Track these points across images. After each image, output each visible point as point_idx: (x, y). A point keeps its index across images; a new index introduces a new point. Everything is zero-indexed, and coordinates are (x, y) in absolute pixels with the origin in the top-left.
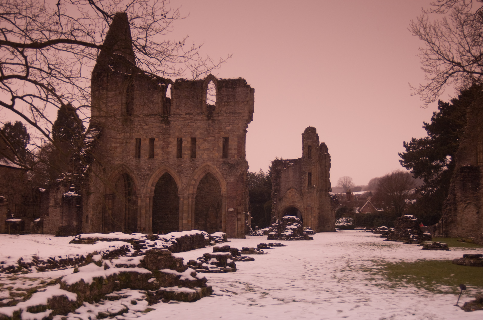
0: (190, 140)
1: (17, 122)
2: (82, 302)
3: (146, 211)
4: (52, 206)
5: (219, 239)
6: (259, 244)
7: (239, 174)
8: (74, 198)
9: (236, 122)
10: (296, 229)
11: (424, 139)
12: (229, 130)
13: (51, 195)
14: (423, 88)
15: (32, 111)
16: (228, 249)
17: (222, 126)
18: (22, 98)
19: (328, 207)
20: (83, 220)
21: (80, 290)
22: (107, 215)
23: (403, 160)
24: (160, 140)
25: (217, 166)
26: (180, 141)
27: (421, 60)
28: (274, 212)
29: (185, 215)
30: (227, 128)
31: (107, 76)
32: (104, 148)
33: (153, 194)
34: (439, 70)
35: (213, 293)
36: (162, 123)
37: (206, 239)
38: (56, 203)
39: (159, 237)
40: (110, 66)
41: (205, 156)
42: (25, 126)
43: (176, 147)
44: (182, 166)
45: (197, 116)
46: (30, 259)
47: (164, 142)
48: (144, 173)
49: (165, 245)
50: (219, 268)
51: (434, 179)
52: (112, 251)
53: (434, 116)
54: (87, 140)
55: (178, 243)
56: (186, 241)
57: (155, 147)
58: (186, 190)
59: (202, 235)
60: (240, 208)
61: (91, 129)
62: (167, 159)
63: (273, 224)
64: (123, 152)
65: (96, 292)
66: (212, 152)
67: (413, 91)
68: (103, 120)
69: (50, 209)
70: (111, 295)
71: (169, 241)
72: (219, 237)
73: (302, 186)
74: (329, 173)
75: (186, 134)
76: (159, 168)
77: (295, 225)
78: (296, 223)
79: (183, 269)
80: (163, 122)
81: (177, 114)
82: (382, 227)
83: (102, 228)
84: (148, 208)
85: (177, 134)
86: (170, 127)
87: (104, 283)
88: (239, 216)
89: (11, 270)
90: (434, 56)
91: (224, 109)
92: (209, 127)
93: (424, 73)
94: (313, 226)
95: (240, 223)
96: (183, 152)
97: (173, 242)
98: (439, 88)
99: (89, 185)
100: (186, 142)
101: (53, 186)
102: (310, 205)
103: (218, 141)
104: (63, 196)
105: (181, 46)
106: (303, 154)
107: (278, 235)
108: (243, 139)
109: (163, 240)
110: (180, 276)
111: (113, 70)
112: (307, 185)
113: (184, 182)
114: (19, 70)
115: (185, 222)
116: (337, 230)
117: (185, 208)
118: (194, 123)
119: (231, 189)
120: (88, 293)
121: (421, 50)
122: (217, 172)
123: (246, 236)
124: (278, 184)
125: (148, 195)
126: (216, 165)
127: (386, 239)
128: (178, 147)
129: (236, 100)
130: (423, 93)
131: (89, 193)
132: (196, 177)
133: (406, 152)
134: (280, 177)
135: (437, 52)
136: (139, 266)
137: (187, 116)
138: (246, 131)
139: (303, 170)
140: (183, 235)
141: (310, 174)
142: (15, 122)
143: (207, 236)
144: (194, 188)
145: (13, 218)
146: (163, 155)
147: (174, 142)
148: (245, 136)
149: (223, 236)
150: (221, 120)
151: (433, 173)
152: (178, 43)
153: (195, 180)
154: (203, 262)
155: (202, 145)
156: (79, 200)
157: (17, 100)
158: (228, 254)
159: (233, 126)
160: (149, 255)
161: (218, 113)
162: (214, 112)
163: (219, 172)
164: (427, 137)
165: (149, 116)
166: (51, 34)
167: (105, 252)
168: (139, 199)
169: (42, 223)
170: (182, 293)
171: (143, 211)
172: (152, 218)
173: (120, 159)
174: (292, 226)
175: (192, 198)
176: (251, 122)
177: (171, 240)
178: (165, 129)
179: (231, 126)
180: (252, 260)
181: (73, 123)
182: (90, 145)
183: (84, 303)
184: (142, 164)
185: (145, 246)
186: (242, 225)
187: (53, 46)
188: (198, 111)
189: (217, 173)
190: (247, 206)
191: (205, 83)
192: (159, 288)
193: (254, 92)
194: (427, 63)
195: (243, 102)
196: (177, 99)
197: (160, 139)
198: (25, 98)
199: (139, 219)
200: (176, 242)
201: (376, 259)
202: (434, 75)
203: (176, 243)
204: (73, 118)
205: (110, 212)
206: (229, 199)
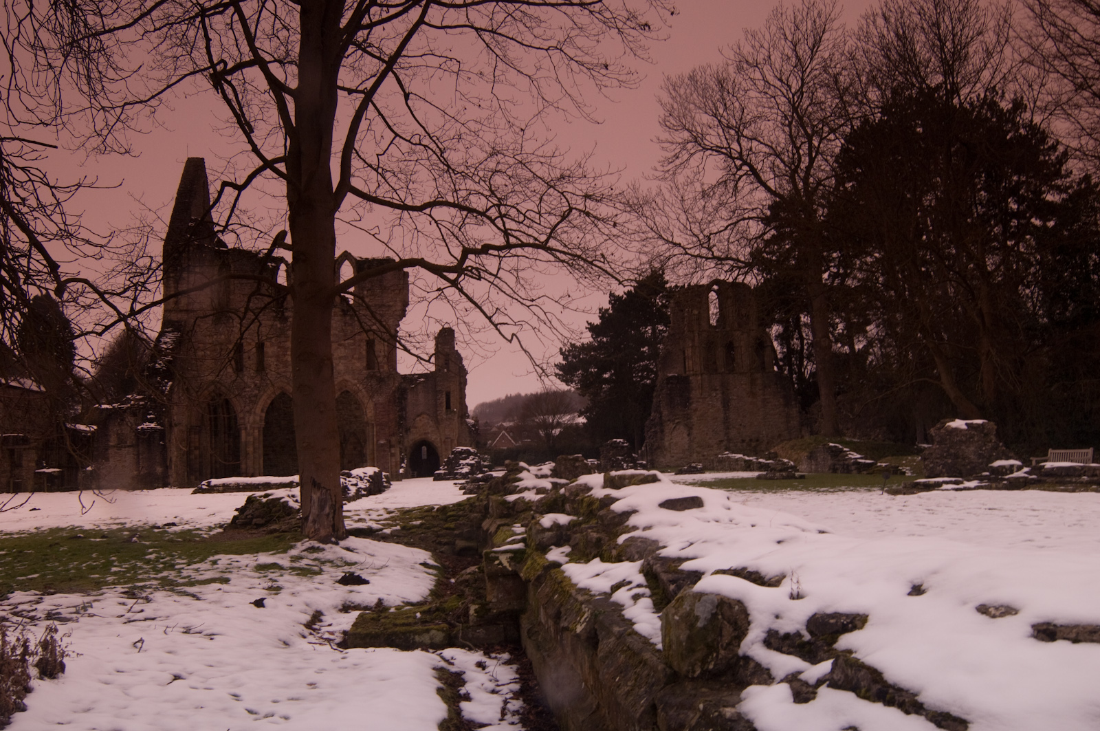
7: (392, 391)
8: (155, 432)
9: (385, 318)
11: (588, 343)
12: (375, 330)
17: (365, 324)
20: (167, 465)
24: (271, 345)
25: (359, 381)
30: (372, 327)
32: (187, 358)
33: (263, 423)
36: (275, 320)
38: (122, 441)
41: (341, 367)
47: (279, 347)
48: (250, 393)
54: (164, 346)
57: (265, 355)
62: (284, 372)
66: (351, 360)
68: (183, 316)
69: (110, 451)
73: (437, 411)
74: (465, 392)
76: (272, 386)
84: (256, 444)
88: (393, 451)
92: (345, 326)
95: (394, 460)
99: (171, 412)
103: (359, 346)
104: (136, 430)
106: (436, 366)
111: (195, 242)
112: (444, 408)
119: (381, 413)
124: (403, 409)
125: (256, 426)
126: (357, 379)
129: (384, 288)
131: (172, 425)
134: (406, 399)
138: (398, 332)
139: (439, 388)
141: (449, 394)
146: (278, 367)
155: (337, 352)
156: (162, 434)
163: (362, 389)
168: (243, 431)
169: (98, 473)
171: (250, 449)
172: (262, 459)
173: (211, 374)
174: (469, 461)
176: (404, 318)
178: (280, 328)
179: (378, 324)
182: (170, 353)
184: (247, 380)
186: (396, 462)
189: (359, 390)
191: (338, 261)
193: (408, 277)
197: (273, 343)
199: (243, 461)
206: (377, 427)
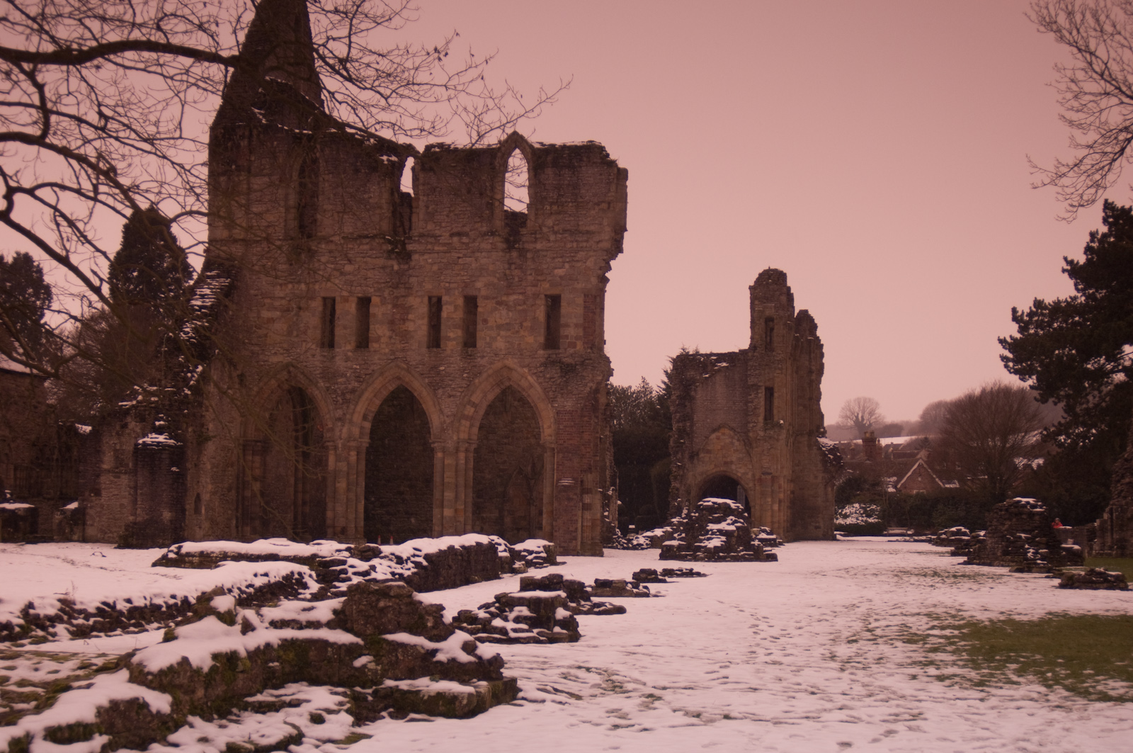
0: (460, 301)
1: (18, 254)
2: (185, 716)
3: (348, 484)
4: (109, 471)
5: (536, 558)
6: (638, 570)
7: (588, 389)
8: (165, 450)
9: (581, 255)
10: (733, 531)
11: (1066, 301)
12: (561, 277)
13: (107, 443)
14: (1064, 170)
15: (58, 225)
16: (558, 583)
17: (545, 266)
18: (31, 192)
19: (816, 477)
20: (187, 507)
21: (180, 686)
22: (248, 494)
23: (1011, 356)
24: (383, 303)
25: (530, 370)
26: (436, 305)
27: (1060, 97)
28: (677, 489)
29: (449, 495)
30: (556, 271)
31: (251, 135)
32: (241, 322)
33: (366, 440)
34: (1106, 123)
35: (521, 695)
36: (389, 258)
37: (501, 557)
38: (119, 462)
39: (381, 552)
40: (256, 111)
41: (500, 344)
42: (38, 266)
43: (425, 321)
44: (442, 368)
45: (479, 239)
46: (52, 606)
47: (395, 306)
48: (343, 386)
49: (397, 571)
50: (536, 631)
51: (1091, 405)
52: (260, 587)
53: (1092, 241)
54: (197, 303)
55: (429, 568)
56: (450, 563)
57: (371, 320)
58: (450, 432)
59: (492, 547)
60: (590, 478)
61: (209, 274)
62: (403, 350)
63: (675, 520)
64: (290, 333)
65: (220, 690)
66: (517, 332)
67: (1039, 178)
68: (238, 250)
69: (103, 479)
70: (259, 698)
71: (406, 561)
72: (537, 552)
73: (749, 423)
74: (819, 389)
75: (452, 286)
76: (382, 374)
77: (730, 522)
78: (734, 518)
79: (442, 632)
80: (393, 256)
81: (428, 236)
82: (954, 529)
83: (237, 527)
84: (353, 477)
85: (428, 286)
86: (409, 269)
87: (240, 668)
88: (587, 499)
89: (5, 633)
90: (1094, 86)
91: (550, 222)
92: (509, 269)
93: (1067, 130)
94: (776, 525)
95: (589, 518)
96: (443, 334)
97: (417, 565)
98: (1106, 168)
99: (202, 416)
100: (451, 308)
101: (111, 419)
102: (769, 471)
103: (533, 305)
104: (136, 445)
105: (440, 59)
106: (752, 338)
107: (688, 547)
108: (598, 299)
109: (391, 560)
110: (435, 652)
111: (264, 121)
112: (761, 419)
113: (447, 411)
114: (25, 121)
115: (448, 512)
116: (838, 537)
117: (449, 477)
118: (473, 259)
119: (567, 429)
120: (200, 693)
121: (1059, 70)
122: (531, 384)
123: (606, 551)
124: (688, 417)
125: (353, 444)
126: (528, 366)
127: (965, 558)
128: (431, 319)
129: (581, 200)
130: (1065, 181)
131: (202, 439)
132: (476, 398)
133: (1018, 336)
134: (692, 399)
135: (1102, 75)
136: (330, 625)
137: (455, 239)
138: (607, 280)
139: (751, 381)
140: (444, 547)
141: (770, 392)
142: (15, 255)
143: (505, 551)
144: (471, 426)
145: (8, 501)
146: (393, 341)
147: (420, 307)
148: (602, 292)
149: (546, 548)
150: (542, 250)
151: (1088, 390)
152: (431, 50)
153: (474, 405)
154: (494, 616)
155: (493, 316)
156: (176, 455)
157: (18, 198)
158: (559, 596)
159: (572, 267)
160: (356, 597)
161: (535, 233)
162: (523, 231)
163: (536, 385)
164: (1073, 295)
165: (356, 239)
166: (106, 28)
167: (244, 588)
168: (332, 452)
169: (84, 514)
170: (440, 695)
171: (342, 485)
172: (363, 502)
173: (282, 351)
174: (723, 526)
175: (467, 450)
176: (620, 255)
177: (412, 559)
178: (397, 272)
179: (567, 266)
180: (620, 610)
181: (162, 258)
182: (205, 315)
183: (191, 718)
184: (340, 363)
185: (346, 573)
186: (593, 521)
187: (112, 57)
188: (482, 226)
189: (531, 386)
190: (608, 472)
191: (499, 154)
192: (381, 683)
193: (626, 178)
194: (1076, 104)
195: (598, 204)
196: (428, 195)
197: (385, 298)
198: (38, 193)
199: (330, 505)
200: (425, 563)
201: (939, 610)
202: (1092, 136)
203: (424, 568)
204: (163, 246)
205: (257, 486)
206: (561, 455)
